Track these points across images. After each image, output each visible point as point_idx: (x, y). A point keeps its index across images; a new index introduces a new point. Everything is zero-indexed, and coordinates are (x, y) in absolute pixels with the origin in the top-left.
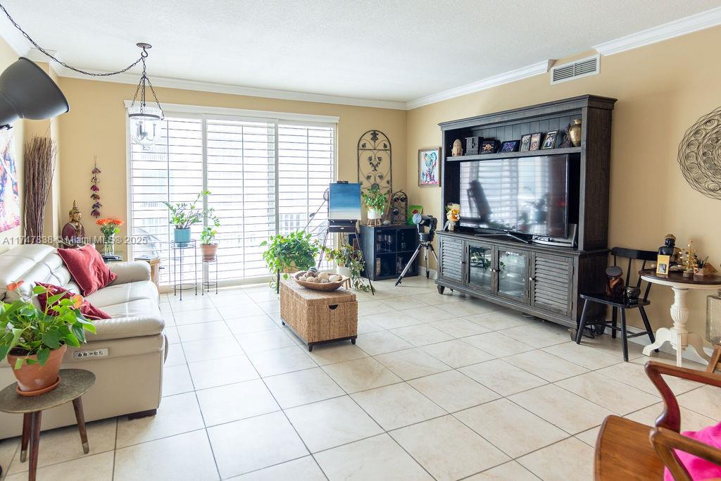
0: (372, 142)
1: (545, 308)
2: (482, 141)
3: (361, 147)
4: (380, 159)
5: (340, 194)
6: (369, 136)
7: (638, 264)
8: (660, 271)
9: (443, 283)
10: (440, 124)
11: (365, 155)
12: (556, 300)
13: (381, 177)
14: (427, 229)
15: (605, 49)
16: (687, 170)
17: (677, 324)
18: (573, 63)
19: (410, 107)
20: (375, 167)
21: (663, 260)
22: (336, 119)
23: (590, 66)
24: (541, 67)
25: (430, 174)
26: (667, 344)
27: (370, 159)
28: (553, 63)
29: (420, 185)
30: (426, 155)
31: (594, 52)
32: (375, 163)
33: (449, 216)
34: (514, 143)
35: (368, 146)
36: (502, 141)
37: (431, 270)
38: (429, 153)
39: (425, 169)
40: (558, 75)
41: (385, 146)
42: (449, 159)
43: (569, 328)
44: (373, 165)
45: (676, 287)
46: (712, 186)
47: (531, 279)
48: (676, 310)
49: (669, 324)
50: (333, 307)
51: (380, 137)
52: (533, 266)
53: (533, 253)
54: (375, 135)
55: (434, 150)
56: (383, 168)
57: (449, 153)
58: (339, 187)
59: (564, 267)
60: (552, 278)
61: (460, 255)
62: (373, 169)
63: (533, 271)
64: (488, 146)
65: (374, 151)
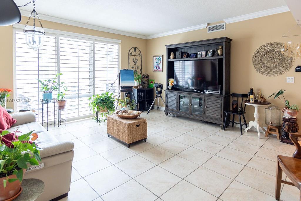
0: (134, 52)
1: (211, 118)
2: (183, 53)
3: (130, 54)
4: (137, 60)
5: (125, 75)
6: (133, 50)
7: (240, 99)
8: (251, 101)
9: (168, 111)
10: (166, 46)
11: (131, 58)
12: (215, 114)
13: (138, 67)
14: (159, 89)
15: (227, 21)
16: (255, 65)
17: (256, 120)
18: (216, 25)
19: (149, 38)
20: (135, 63)
21: (252, 97)
22: (120, 41)
23: (222, 27)
24: (204, 26)
25: (158, 66)
26: (253, 127)
27: (133, 59)
28: (208, 24)
29: (154, 71)
30: (156, 58)
31: (223, 22)
32: (135, 61)
33: (170, 84)
34: (195, 54)
35: (133, 54)
36: (190, 53)
37: (159, 107)
38: (157, 58)
39: (156, 64)
40: (210, 29)
41: (139, 54)
42: (169, 60)
43: (220, 125)
44: (135, 62)
45: (256, 106)
46: (263, 71)
47: (205, 107)
48: (256, 115)
49: (253, 120)
50: (138, 126)
51: (137, 50)
52: (206, 102)
53: (206, 97)
54: (135, 49)
55: (160, 56)
56: (138, 64)
57: (169, 57)
58: (124, 71)
59: (218, 102)
60: (213, 106)
61: (175, 99)
62: (134, 64)
63: (206, 104)
64: (185, 55)
65: (135, 56)
